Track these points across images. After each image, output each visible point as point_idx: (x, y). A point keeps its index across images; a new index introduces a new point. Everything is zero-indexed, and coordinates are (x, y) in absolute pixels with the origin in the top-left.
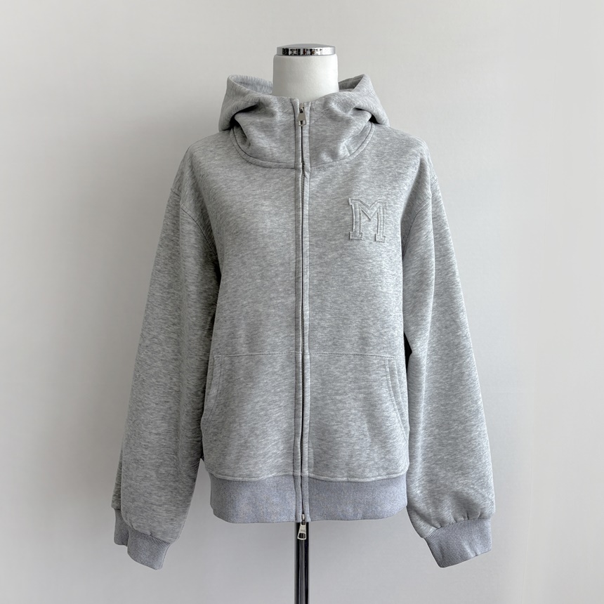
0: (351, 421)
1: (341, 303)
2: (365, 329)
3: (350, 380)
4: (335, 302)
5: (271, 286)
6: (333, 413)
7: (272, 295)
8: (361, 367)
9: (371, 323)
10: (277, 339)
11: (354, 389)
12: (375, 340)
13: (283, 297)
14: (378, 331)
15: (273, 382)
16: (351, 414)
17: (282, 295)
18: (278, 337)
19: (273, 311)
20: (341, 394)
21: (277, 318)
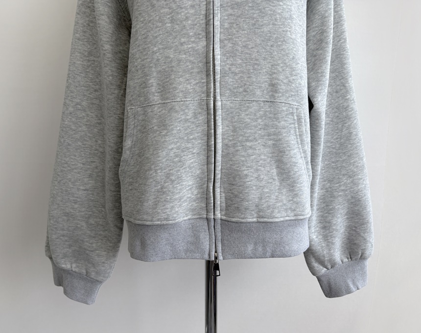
0: (261, 166)
1: (252, 48)
2: (274, 76)
3: (260, 127)
4: (245, 46)
5: (182, 30)
6: (243, 159)
7: (183, 40)
8: (270, 113)
9: (281, 70)
10: (188, 86)
11: (264, 136)
12: (283, 87)
13: (193, 42)
14: (287, 78)
15: (186, 130)
16: (261, 159)
17: (193, 39)
18: (190, 83)
19: (184, 56)
20: (251, 141)
21: (188, 64)
